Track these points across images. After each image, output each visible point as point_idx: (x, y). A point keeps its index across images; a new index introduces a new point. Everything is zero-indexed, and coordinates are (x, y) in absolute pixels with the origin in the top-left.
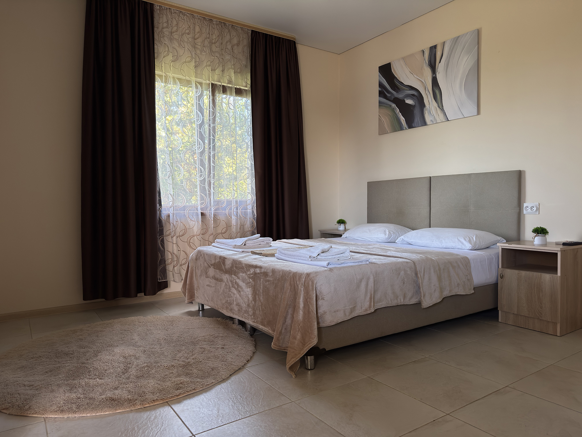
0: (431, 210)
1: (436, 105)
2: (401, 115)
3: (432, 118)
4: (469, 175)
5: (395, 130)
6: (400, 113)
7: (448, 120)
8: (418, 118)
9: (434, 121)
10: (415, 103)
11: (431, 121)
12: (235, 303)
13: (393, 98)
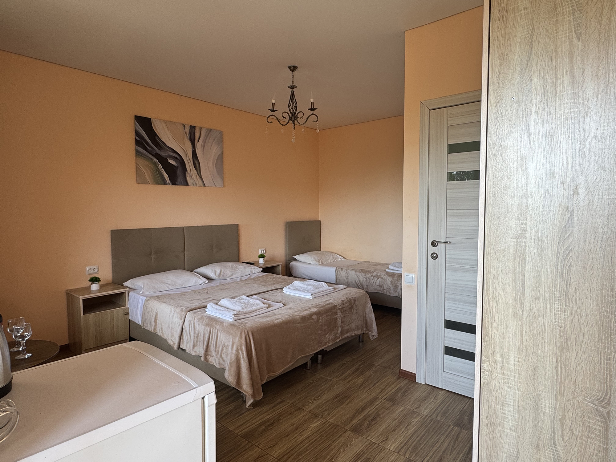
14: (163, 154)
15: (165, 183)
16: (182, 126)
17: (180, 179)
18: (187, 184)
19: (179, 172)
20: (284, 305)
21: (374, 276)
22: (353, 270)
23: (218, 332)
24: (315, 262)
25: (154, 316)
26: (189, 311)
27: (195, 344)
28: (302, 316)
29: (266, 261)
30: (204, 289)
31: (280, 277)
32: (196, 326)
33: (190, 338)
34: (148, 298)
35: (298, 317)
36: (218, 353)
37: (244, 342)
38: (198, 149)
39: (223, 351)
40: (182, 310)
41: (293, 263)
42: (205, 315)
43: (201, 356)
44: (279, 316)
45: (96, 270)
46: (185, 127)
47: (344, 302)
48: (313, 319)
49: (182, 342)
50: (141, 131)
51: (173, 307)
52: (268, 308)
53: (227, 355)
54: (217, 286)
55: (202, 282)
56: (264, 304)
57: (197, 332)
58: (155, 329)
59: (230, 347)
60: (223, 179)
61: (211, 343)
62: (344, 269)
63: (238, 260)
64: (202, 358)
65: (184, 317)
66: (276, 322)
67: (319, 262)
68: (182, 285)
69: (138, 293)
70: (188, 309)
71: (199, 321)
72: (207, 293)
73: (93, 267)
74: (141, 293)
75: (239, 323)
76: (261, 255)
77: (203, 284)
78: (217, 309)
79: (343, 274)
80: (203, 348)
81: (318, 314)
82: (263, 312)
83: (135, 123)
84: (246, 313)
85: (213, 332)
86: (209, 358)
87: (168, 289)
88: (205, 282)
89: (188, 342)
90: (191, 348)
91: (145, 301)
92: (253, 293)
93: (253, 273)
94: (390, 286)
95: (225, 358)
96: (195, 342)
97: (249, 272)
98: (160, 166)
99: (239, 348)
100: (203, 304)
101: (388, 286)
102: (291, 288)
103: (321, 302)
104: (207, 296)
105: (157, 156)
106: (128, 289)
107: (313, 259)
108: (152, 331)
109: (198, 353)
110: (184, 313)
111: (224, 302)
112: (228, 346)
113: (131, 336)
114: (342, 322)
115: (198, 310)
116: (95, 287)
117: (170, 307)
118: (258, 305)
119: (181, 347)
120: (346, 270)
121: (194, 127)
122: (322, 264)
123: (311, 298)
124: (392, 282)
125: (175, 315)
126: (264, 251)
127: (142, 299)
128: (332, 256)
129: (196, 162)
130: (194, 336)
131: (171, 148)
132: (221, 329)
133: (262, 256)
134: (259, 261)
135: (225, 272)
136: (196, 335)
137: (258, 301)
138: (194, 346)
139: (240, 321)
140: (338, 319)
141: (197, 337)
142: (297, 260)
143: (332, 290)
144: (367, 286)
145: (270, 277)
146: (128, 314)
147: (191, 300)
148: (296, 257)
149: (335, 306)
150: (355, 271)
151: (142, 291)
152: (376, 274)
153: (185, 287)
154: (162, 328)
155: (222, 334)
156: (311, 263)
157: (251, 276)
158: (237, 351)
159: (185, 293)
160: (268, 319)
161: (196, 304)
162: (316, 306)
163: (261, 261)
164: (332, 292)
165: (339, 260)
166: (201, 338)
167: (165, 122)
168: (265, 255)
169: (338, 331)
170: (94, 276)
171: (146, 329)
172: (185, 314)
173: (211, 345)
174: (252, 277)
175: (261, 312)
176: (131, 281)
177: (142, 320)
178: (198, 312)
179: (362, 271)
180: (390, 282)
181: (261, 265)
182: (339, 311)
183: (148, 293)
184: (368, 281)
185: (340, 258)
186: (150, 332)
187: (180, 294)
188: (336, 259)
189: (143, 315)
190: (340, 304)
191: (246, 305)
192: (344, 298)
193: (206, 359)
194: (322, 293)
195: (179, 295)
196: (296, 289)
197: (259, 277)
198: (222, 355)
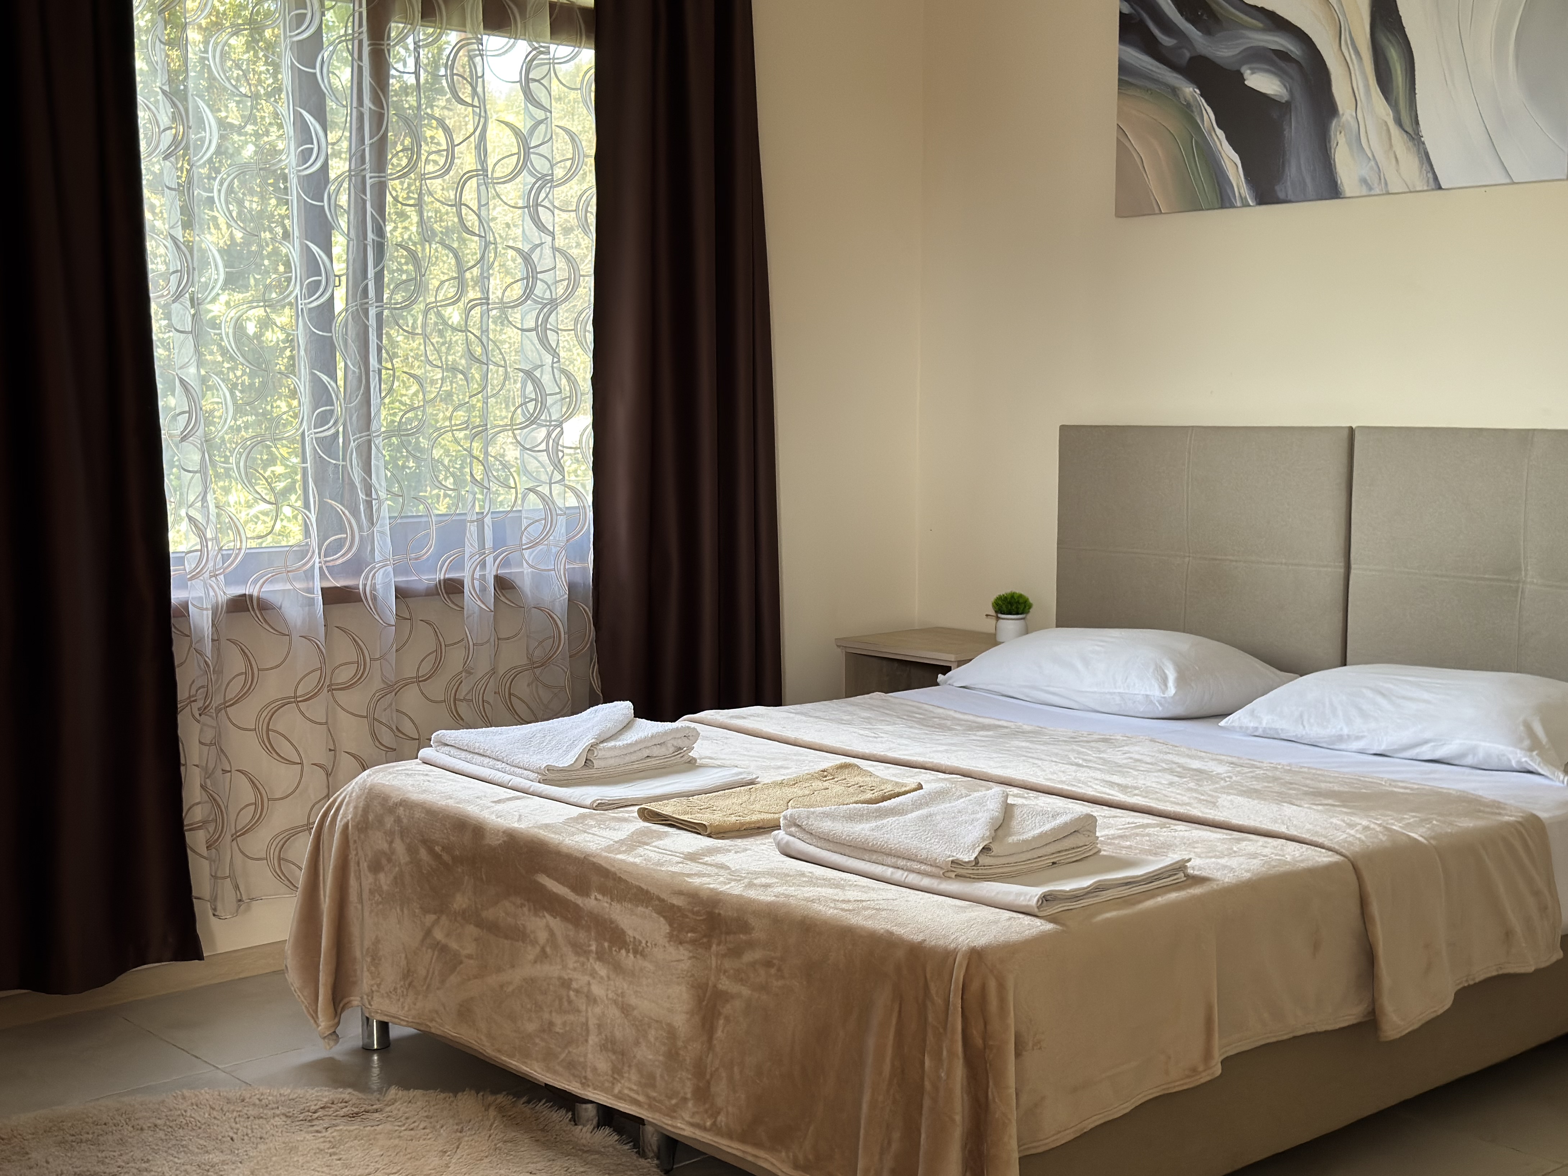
0: (1353, 572)
1: (1388, 115)
2: (1225, 143)
3: (1365, 172)
4: (1525, 437)
5: (1195, 205)
6: (1219, 132)
7: (1440, 188)
8: (1302, 162)
9: (1376, 185)
10: (1291, 92)
11: (1364, 181)
12: (593, 1039)
13: (1188, 55)
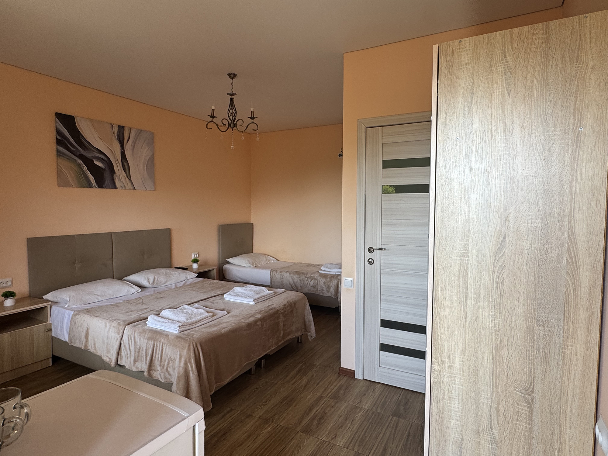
14: (88, 155)
15: (90, 186)
16: (110, 127)
17: (107, 182)
18: (115, 187)
19: (107, 174)
20: (228, 313)
21: (308, 278)
22: (287, 272)
23: (163, 345)
24: (249, 265)
25: (85, 332)
26: (127, 325)
27: (136, 359)
28: (248, 323)
29: (199, 266)
30: (138, 299)
31: (217, 282)
32: (137, 340)
33: (130, 353)
34: (76, 313)
35: (244, 324)
36: (163, 367)
37: (192, 355)
38: (127, 150)
39: (169, 365)
40: (119, 324)
41: (226, 266)
42: (146, 328)
43: (144, 372)
44: (225, 324)
45: (10, 283)
46: (113, 126)
47: (286, 306)
48: (258, 325)
49: (120, 357)
50: (63, 129)
51: (108, 321)
52: (212, 316)
53: (174, 369)
54: (152, 295)
55: (135, 291)
56: (208, 312)
57: (138, 347)
58: (86, 346)
59: (178, 360)
60: (154, 182)
61: (155, 357)
62: (278, 271)
63: (169, 265)
64: (146, 374)
65: (122, 331)
66: (223, 331)
67: (253, 265)
68: (113, 296)
69: (63, 307)
70: (126, 323)
71: (140, 335)
72: (142, 303)
73: (5, 280)
74: (66, 306)
75: (185, 334)
76: (195, 259)
77: (135, 293)
78: (159, 321)
79: (278, 276)
80: (146, 363)
81: (262, 319)
82: (208, 321)
83: (56, 121)
84: (192, 324)
85: (157, 346)
86: (153, 373)
87: (97, 301)
88: (138, 291)
89: (127, 358)
90: (132, 364)
91: (72, 316)
92: (193, 301)
93: (188, 278)
94: (324, 286)
95: (171, 372)
96: (136, 357)
97: (184, 278)
98: (85, 168)
99: (188, 360)
100: (141, 316)
101: (321, 287)
102: (232, 294)
103: (264, 308)
104: (145, 307)
105: (81, 157)
106: (50, 303)
107: (247, 262)
108: (83, 348)
109: (140, 368)
110: (121, 328)
111: (165, 313)
112: (174, 359)
113: (54, 354)
114: (284, 325)
115: (138, 323)
116: (9, 302)
117: (104, 321)
118: (202, 314)
119: (119, 363)
120: (281, 272)
121: (123, 127)
122: (256, 267)
123: (253, 303)
124: (325, 283)
125: (110, 330)
126: (197, 255)
127: (69, 314)
128: (265, 259)
129: (126, 165)
130: (135, 351)
131: (97, 149)
132: (167, 342)
133: (196, 261)
134: (192, 266)
135: (159, 280)
136: (137, 350)
137: (201, 311)
138: (135, 361)
139: (186, 333)
140: (281, 323)
141: (139, 352)
142: (231, 263)
143: (273, 294)
144: (301, 287)
145: (207, 282)
146: (51, 330)
147: (127, 312)
148: (228, 260)
149: (278, 311)
150: (290, 274)
151: (68, 304)
152: (309, 275)
153: (116, 297)
154: (94, 344)
155: (167, 348)
156: (246, 266)
157: (186, 282)
158: (186, 364)
159: (117, 304)
160: (215, 329)
161: (134, 316)
162: (260, 312)
163: (195, 266)
164: (273, 296)
165: (272, 261)
166: (143, 353)
167: (91, 121)
168: (198, 259)
169: (280, 335)
170: (8, 291)
171: (75, 346)
172: (123, 328)
173: (155, 359)
174: (188, 283)
175: (206, 322)
176: (52, 294)
177: (69, 336)
178: (138, 325)
179: (297, 273)
180: (323, 283)
181: (195, 270)
182: (281, 315)
183: (74, 306)
184: (302, 283)
185: (272, 260)
186: (80, 349)
187: (112, 305)
188: (269, 261)
189: (70, 331)
190: (282, 309)
191: (190, 315)
192: (285, 302)
193: (150, 374)
194: (263, 298)
195: (112, 307)
196: (237, 295)
197: (196, 283)
198: (169, 369)
